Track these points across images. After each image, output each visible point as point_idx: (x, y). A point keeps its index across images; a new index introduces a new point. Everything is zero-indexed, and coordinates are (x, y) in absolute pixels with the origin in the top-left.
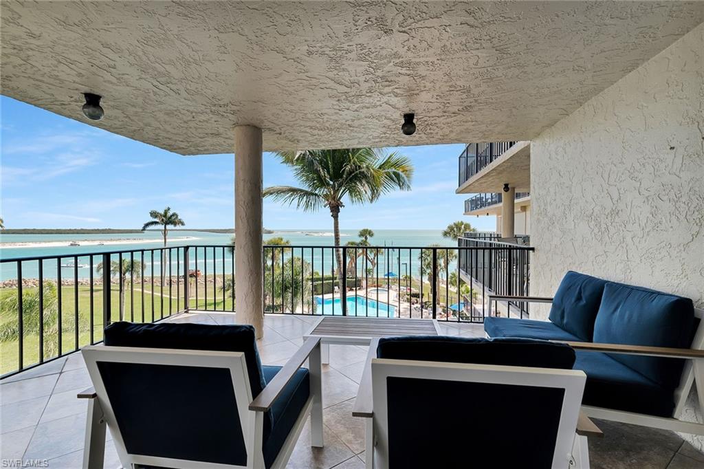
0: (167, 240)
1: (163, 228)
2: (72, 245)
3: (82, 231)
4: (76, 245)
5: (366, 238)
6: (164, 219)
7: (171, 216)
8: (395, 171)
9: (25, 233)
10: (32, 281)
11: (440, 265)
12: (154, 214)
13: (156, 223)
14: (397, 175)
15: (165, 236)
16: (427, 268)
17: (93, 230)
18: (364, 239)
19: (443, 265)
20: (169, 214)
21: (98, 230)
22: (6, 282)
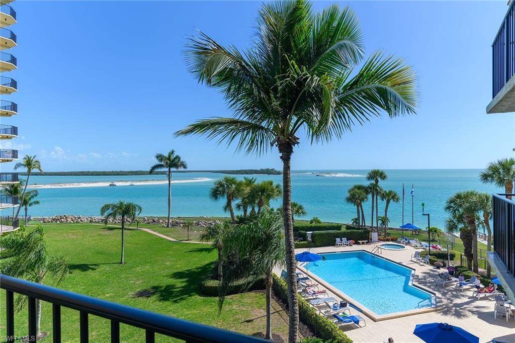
0: (171, 182)
1: (168, 170)
2: (111, 185)
3: (121, 173)
4: (114, 185)
5: (377, 181)
6: (168, 162)
7: (175, 159)
8: (380, 85)
9: (82, 175)
10: (70, 217)
11: (478, 219)
12: (160, 157)
13: (161, 166)
14: (383, 93)
15: (169, 178)
16: (459, 221)
17: (128, 172)
18: (373, 182)
19: (482, 218)
20: (172, 158)
21: (132, 172)
22: (54, 217)
